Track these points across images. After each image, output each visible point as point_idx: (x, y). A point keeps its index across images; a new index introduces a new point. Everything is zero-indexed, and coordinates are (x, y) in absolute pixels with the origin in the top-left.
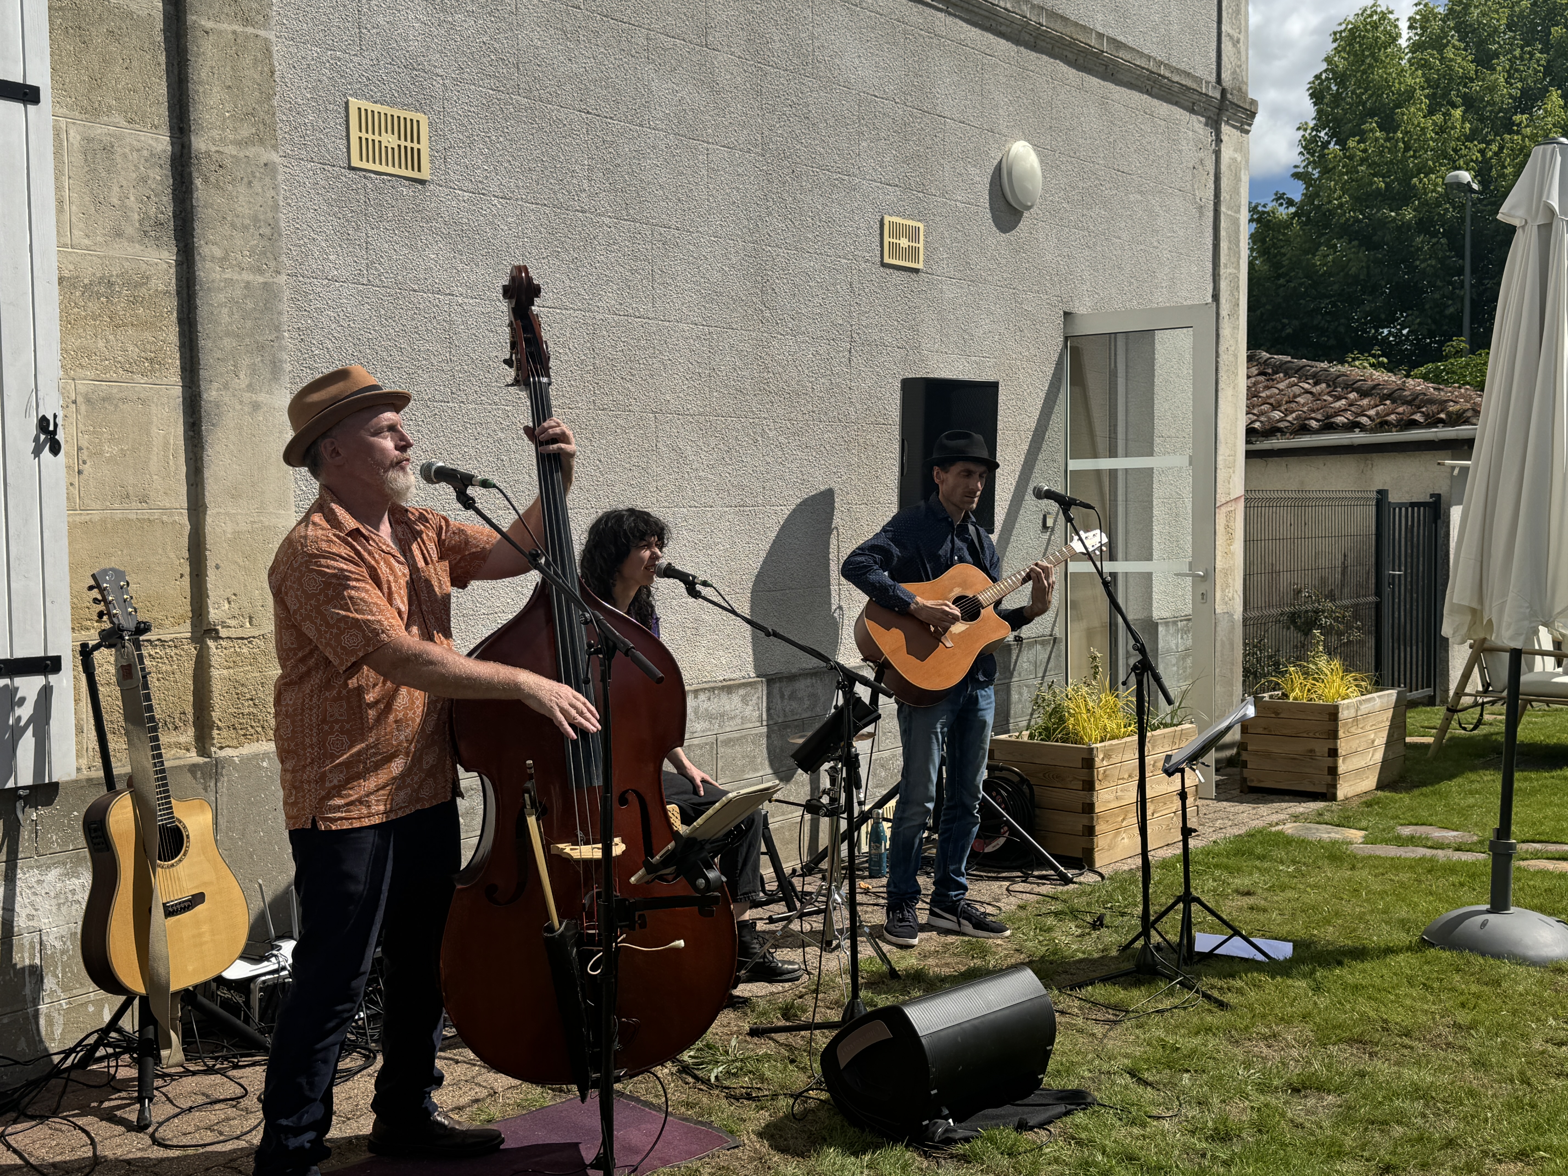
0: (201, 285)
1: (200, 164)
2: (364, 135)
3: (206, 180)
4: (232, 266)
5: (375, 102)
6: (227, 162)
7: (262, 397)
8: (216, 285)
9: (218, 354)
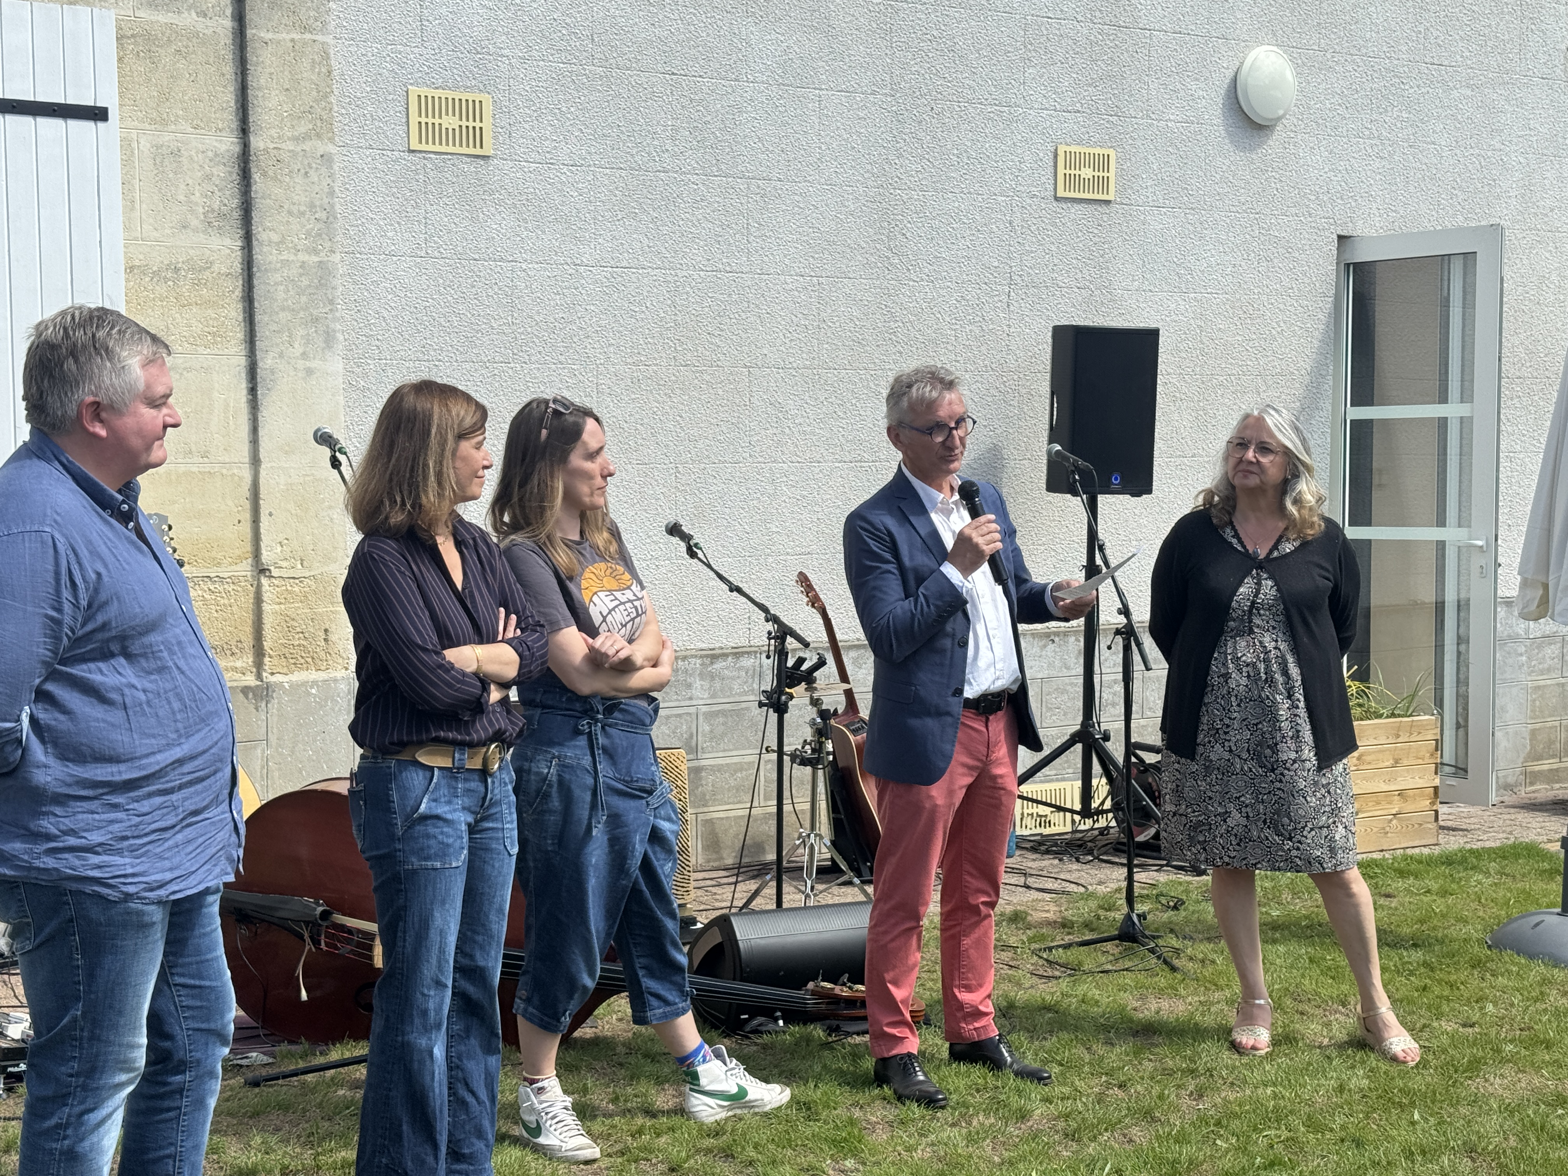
0: (258, 267)
1: (258, 161)
2: (423, 120)
3: (265, 174)
4: (287, 248)
5: (437, 88)
6: (285, 156)
7: (314, 364)
8: (273, 266)
9: (274, 327)
